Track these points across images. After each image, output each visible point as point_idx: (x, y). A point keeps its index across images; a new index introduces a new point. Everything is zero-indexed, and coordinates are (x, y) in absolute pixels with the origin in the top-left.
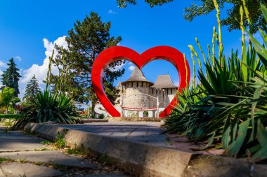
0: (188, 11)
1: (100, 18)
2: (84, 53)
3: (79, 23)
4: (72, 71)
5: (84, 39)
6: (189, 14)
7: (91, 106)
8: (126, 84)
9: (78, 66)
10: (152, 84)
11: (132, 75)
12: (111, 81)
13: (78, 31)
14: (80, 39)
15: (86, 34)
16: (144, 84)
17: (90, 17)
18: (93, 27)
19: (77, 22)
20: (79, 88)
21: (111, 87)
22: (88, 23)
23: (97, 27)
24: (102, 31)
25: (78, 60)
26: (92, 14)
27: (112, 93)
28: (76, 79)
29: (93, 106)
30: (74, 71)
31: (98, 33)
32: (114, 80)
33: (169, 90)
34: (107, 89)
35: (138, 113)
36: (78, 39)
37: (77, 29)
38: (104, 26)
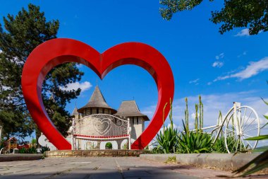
0: (166, 4)
1: (43, 14)
2: (22, 62)
3: (12, 19)
4: (5, 88)
5: (20, 42)
6: (166, 8)
7: (35, 138)
8: (84, 111)
9: (12, 80)
10: (116, 112)
11: (90, 100)
12: (62, 104)
13: (9, 27)
14: (14, 41)
15: (21, 33)
17: (28, 11)
18: (32, 26)
19: (9, 17)
20: (16, 112)
21: (63, 113)
22: (24, 19)
23: (39, 26)
24: (46, 32)
25: (11, 72)
26: (31, 7)
27: (63, 119)
28: (11, 99)
29: (38, 136)
30: (9, 88)
31: (41, 35)
32: (67, 103)
33: (135, 119)
34: (56, 114)
35: (99, 144)
36: (10, 42)
37: (8, 25)
38: (48, 26)
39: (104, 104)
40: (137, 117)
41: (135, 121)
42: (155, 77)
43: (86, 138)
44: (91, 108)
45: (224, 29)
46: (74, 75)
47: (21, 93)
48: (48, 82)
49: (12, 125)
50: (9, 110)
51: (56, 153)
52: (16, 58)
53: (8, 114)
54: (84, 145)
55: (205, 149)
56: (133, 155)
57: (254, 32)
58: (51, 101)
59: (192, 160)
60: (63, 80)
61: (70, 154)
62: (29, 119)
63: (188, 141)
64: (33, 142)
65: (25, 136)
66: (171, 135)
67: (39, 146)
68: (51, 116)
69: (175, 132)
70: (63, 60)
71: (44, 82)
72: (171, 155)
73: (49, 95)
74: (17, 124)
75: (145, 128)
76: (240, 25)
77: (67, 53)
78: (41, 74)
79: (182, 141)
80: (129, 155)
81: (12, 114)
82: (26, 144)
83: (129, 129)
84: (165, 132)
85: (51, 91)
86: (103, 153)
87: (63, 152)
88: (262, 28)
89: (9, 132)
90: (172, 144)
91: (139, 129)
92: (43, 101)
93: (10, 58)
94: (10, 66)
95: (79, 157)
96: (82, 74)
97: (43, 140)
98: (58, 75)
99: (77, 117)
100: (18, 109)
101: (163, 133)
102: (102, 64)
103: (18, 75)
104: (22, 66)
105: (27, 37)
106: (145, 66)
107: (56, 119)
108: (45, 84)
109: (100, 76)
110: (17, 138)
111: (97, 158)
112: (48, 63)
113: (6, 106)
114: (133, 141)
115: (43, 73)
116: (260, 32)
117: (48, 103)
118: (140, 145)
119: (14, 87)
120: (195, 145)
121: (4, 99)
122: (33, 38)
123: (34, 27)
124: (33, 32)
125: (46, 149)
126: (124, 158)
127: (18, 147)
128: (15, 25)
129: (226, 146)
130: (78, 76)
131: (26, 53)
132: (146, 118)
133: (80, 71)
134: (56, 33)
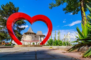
0: (50, 5)
1: (14, 5)
2: (7, 19)
3: (4, 6)
4: (1, 26)
5: (6, 13)
6: (50, 6)
8: (26, 34)
9: (4, 24)
10: (36, 34)
11: (28, 31)
12: (20, 31)
14: (4, 12)
15: (7, 10)
16: (33, 34)
17: (9, 4)
18: (10, 8)
19: (3, 5)
20: (5, 34)
21: (20, 34)
22: (8, 6)
23: (12, 8)
24: (15, 10)
26: (10, 3)
27: (20, 36)
28: (3, 30)
29: (12, 41)
30: (2, 26)
31: (13, 11)
32: (21, 31)
34: (18, 34)
35: (31, 43)
36: (3, 12)
37: (3, 8)
38: (15, 9)
39: (32, 32)
40: (42, 36)
41: (41, 37)
42: (47, 25)
43: (27, 41)
44: (28, 33)
45: (66, 13)
46: (23, 23)
47: (6, 28)
48: (15, 25)
49: (3, 37)
50: (2, 33)
51: (17, 46)
52: (5, 17)
53: (2, 34)
54: (26, 43)
55: (60, 45)
56: (40, 46)
57: (74, 14)
58: (16, 30)
59: (56, 48)
60: (20, 24)
61: (22, 46)
62: (9, 36)
63: (56, 42)
64: (10, 42)
65: (8, 41)
66: (51, 41)
67: (12, 43)
68: (16, 35)
69: (52, 40)
70: (20, 19)
71: (14, 25)
72: (51, 46)
73: (16, 29)
74: (5, 37)
75: (44, 39)
76: (70, 12)
77: (21, 17)
79: (54, 42)
80: (39, 46)
81: (3, 34)
82: (8, 43)
83: (40, 39)
84: (50, 40)
85: (16, 28)
86: (32, 46)
87: (19, 45)
88: (76, 13)
89: (2, 39)
90: (51, 43)
91: (42, 39)
92: (14, 30)
93: (3, 17)
94: (3, 20)
95: (24, 47)
96: (26, 23)
97: (13, 42)
98: (18, 23)
99: (24, 35)
100: (5, 33)
101: (49, 40)
103: (5, 22)
104: (7, 20)
106: (44, 21)
107: (18, 36)
109: (31, 24)
110: (5, 41)
111: (30, 47)
112: (15, 19)
113: (1, 32)
114: (41, 42)
115: (14, 22)
116: (75, 14)
117: (15, 31)
118: (43, 43)
119: (4, 26)
120: (58, 44)
121: (1, 29)
122: (10, 12)
123: (11, 9)
124: (10, 10)
125: (14, 45)
126: (38, 47)
127: (5, 44)
128: (5, 8)
129: (66, 44)
130: (24, 24)
131: (8, 16)
132: (44, 36)
133: (25, 22)
134: (18, 11)
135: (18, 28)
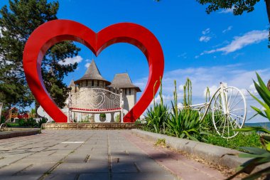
2: (24, 39)
4: (9, 63)
5: (23, 21)
7: (34, 108)
8: (80, 83)
9: (15, 55)
10: (109, 83)
11: (86, 73)
12: (60, 77)
13: (13, 8)
14: (17, 20)
15: (25, 13)
16: (100, 84)
18: (34, 6)
20: (17, 85)
21: (60, 85)
23: (41, 7)
24: (47, 13)
25: (14, 48)
27: (61, 91)
28: (13, 73)
29: (37, 107)
30: (11, 63)
31: (42, 15)
32: (65, 76)
33: (127, 90)
34: (54, 86)
35: (93, 117)
36: (14, 21)
37: (13, 7)
38: (49, 7)
39: (99, 77)
40: (130, 89)
41: (128, 92)
44: (87, 81)
45: (211, 9)
46: (72, 51)
47: (22, 67)
48: (47, 57)
49: (14, 96)
50: (11, 83)
51: (52, 126)
52: (19, 36)
53: (9, 86)
54: (80, 117)
55: (193, 130)
56: (125, 128)
57: (238, 12)
58: (50, 74)
59: (181, 147)
60: (61, 55)
61: (66, 126)
62: (29, 90)
63: (177, 121)
64: (33, 111)
65: (26, 105)
66: (161, 111)
67: (37, 116)
68: (48, 88)
69: (165, 109)
70: (60, 39)
71: (45, 57)
73: (48, 69)
74: (18, 96)
75: (137, 101)
76: (226, 6)
77: (64, 33)
78: (41, 52)
80: (121, 128)
81: (14, 87)
82: (26, 114)
83: (122, 103)
84: (156, 108)
85: (51, 65)
86: (96, 126)
87: (59, 125)
88: (246, 9)
89: (10, 103)
90: (162, 120)
91: (132, 101)
92: (43, 74)
93: (13, 36)
94: (13, 43)
95: (74, 130)
96: (79, 50)
97: (41, 111)
98: (57, 51)
99: (73, 88)
100: (19, 81)
101: (153, 109)
102: (97, 42)
103: (20, 51)
104: (25, 42)
105: (30, 17)
107: (54, 91)
108: (44, 59)
109: (95, 53)
110: (18, 108)
111: (92, 132)
112: (48, 42)
113: (8, 79)
114: (126, 112)
116: (244, 12)
117: (47, 77)
118: (132, 117)
119: (16, 61)
120: (184, 126)
121: (7, 72)
122: (35, 18)
123: (36, 8)
124: (35, 12)
125: (44, 120)
126: (117, 131)
127: (19, 116)
128: (19, 6)
130: (75, 52)
131: (28, 31)
132: (138, 90)
133: (77, 47)
134: (56, 13)
135: (57, 67)
